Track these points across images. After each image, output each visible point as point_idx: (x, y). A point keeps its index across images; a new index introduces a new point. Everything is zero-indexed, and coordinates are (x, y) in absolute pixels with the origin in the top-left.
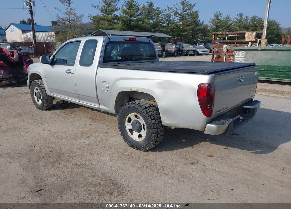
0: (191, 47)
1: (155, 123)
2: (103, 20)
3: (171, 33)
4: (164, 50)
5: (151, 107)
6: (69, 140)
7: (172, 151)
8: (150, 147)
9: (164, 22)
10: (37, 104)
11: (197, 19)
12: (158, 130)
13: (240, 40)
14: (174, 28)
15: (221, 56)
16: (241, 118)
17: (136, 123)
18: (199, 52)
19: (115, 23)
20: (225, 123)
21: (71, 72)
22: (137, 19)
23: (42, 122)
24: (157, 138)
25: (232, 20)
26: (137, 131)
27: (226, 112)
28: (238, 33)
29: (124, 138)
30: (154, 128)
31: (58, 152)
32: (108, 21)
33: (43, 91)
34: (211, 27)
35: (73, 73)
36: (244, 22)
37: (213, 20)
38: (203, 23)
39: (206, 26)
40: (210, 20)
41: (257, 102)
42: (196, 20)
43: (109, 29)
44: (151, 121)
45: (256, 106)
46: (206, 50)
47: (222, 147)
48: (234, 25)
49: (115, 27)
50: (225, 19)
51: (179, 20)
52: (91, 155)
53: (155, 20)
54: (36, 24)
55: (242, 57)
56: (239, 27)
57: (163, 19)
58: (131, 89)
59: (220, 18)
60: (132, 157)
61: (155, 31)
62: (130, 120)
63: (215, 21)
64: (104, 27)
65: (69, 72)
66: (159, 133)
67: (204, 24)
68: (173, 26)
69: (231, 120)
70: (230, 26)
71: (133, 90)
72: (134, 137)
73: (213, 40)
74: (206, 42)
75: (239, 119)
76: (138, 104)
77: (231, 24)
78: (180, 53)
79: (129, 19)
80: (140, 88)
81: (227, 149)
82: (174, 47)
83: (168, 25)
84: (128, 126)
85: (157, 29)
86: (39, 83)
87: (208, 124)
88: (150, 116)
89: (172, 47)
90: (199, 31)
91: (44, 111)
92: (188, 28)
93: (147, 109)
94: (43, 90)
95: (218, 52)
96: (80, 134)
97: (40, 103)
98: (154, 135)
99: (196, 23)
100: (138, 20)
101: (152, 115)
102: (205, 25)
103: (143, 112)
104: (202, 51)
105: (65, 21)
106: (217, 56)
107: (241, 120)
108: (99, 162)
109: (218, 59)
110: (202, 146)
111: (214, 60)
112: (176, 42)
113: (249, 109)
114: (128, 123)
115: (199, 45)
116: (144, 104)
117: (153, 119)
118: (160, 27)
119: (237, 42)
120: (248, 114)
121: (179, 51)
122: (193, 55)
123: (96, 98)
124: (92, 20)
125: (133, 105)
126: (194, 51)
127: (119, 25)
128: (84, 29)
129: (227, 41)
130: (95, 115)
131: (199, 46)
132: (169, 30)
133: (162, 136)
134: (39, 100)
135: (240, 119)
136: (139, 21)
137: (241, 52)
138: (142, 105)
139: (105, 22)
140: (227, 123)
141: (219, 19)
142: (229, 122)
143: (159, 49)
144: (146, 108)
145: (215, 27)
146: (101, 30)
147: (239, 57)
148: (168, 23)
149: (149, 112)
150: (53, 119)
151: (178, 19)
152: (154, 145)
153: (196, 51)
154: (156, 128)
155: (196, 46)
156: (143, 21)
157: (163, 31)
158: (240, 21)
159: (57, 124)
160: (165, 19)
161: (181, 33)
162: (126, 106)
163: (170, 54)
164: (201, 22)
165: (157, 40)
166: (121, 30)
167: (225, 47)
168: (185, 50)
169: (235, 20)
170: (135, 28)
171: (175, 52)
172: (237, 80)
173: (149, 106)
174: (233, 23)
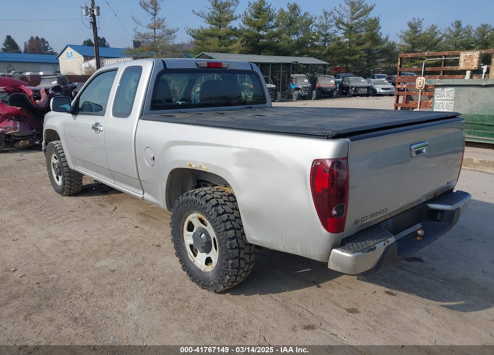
0: (363, 82)
1: (234, 238)
2: (211, 35)
3: (329, 58)
4: (313, 87)
5: (230, 201)
6: (83, 260)
7: (273, 295)
8: (224, 287)
9: (318, 38)
10: (56, 184)
11: (378, 31)
12: (239, 253)
13: (449, 68)
14: (334, 49)
15: (414, 97)
16: (419, 232)
17: (200, 234)
18: (378, 91)
19: (231, 42)
20: (375, 248)
21: (99, 128)
22: (269, 35)
23: (52, 220)
24: (239, 268)
25: (441, 33)
26: (202, 250)
27: (383, 219)
28: (446, 54)
29: (181, 261)
30: (231, 249)
31: (50, 285)
32: (220, 37)
33: (63, 162)
34: (402, 46)
35: (101, 129)
36: (464, 35)
37: (407, 34)
38: (387, 39)
39: (394, 44)
40: (400, 34)
41: (463, 195)
42: (375, 33)
43: (220, 52)
44: (225, 233)
45: (460, 205)
46: (390, 86)
47: (381, 289)
48: (445, 42)
49: (230, 47)
50: (428, 31)
51: (343, 35)
52: (111, 295)
53: (301, 36)
54: (108, 46)
55: (448, 98)
56: (455, 45)
57: (315, 33)
58: (190, 165)
59: (419, 29)
60: (188, 304)
61: (301, 55)
62: (191, 227)
63: (411, 35)
64: (211, 48)
65: (95, 127)
66: (243, 259)
67: (389, 40)
68: (333, 45)
69: (392, 240)
70: (438, 44)
71: (194, 166)
72: (198, 262)
73: (399, 68)
74: (391, 74)
75: (415, 234)
76: (202, 196)
77: (440, 40)
78: (344, 91)
79: (256, 33)
80: (204, 164)
81: (392, 294)
82: (333, 81)
83: (325, 43)
84: (188, 239)
85: (304, 50)
86: (57, 147)
87: (334, 250)
88: (223, 221)
89: (328, 82)
90: (380, 53)
91: (66, 198)
92: (359, 48)
93: (219, 207)
94: (62, 160)
95: (407, 90)
96: (107, 248)
97: (59, 183)
98: (230, 262)
99: (375, 39)
100: (271, 35)
101: (227, 220)
102: (390, 42)
103: (210, 213)
104: (383, 89)
105: (148, 38)
106: (405, 97)
107: (421, 236)
108: (119, 312)
109: (407, 102)
110: (340, 284)
111: (400, 105)
112: (339, 72)
113: (442, 211)
114: (189, 232)
115: (378, 77)
116: (215, 196)
117: (231, 229)
118: (309, 47)
119: (444, 71)
120: (438, 221)
121: (342, 89)
122: (367, 95)
123: (136, 179)
124: (193, 36)
125: (194, 198)
126: (368, 88)
127: (238, 44)
128: (178, 52)
129: (424, 69)
130: (152, 208)
131: (379, 79)
132: (324, 52)
133: (250, 264)
134: (59, 176)
135: (418, 235)
136: (273, 37)
137: (446, 89)
138: (211, 199)
139: (214, 41)
140: (381, 247)
141: (416, 32)
142: (385, 244)
143: (304, 86)
144: (217, 205)
145: (410, 45)
146: (205, 53)
147: (444, 98)
148: (325, 41)
149: (223, 213)
150: (74, 213)
151: (342, 33)
152: (234, 282)
153: (373, 89)
154: (236, 248)
155: (372, 80)
156: (280, 37)
157: (315, 53)
158: (457, 35)
159: (77, 225)
160: (319, 32)
161: (346, 57)
162: (184, 198)
163: (325, 94)
164: (383, 37)
165: (304, 69)
166: (241, 53)
167: (421, 81)
168: (352, 87)
169: (448, 33)
170: (265, 50)
171: (334, 90)
172: (411, 150)
173: (225, 201)
174: (444, 38)
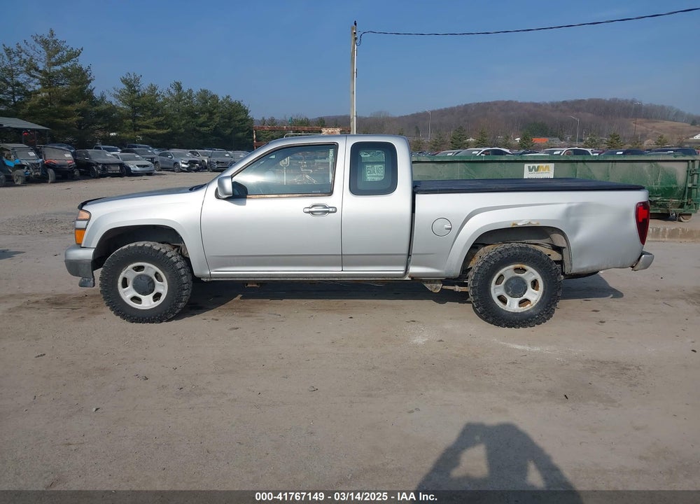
0: (109, 157)
18: (132, 169)
25: (162, 96)
34: (119, 108)
36: (186, 101)
37: (123, 93)
38: (102, 98)
39: (112, 106)
40: (113, 92)
42: (85, 88)
50: (147, 92)
58: (515, 224)
59: (137, 88)
63: (128, 95)
67: (106, 100)
70: (163, 110)
71: (520, 224)
82: (68, 155)
83: (14, 97)
84: (497, 291)
87: (644, 256)
89: (63, 157)
92: (71, 108)
97: (147, 304)
104: (138, 166)
114: (497, 286)
122: (120, 175)
123: (404, 255)
126: (120, 165)
132: (25, 111)
141: (135, 91)
143: (32, 162)
145: (130, 109)
148: (13, 93)
153: (126, 167)
168: (98, 163)
169: (169, 96)
171: (74, 168)
174: (167, 102)
